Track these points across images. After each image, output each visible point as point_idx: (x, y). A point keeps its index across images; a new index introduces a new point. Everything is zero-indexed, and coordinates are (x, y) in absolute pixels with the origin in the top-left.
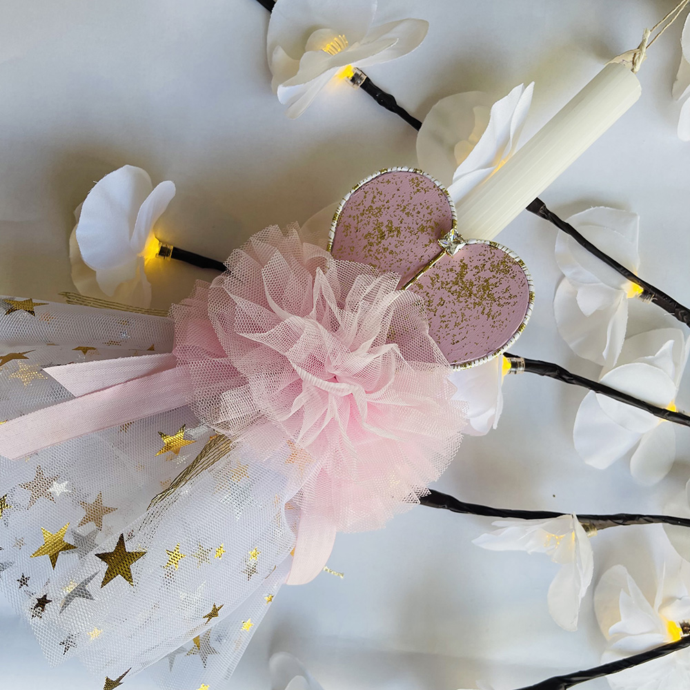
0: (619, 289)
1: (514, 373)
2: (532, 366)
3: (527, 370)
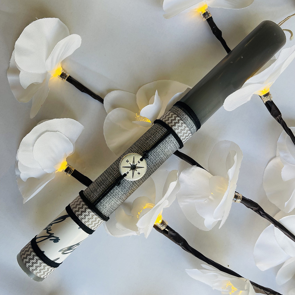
1: (234, 201)
2: (245, 201)
3: (242, 202)
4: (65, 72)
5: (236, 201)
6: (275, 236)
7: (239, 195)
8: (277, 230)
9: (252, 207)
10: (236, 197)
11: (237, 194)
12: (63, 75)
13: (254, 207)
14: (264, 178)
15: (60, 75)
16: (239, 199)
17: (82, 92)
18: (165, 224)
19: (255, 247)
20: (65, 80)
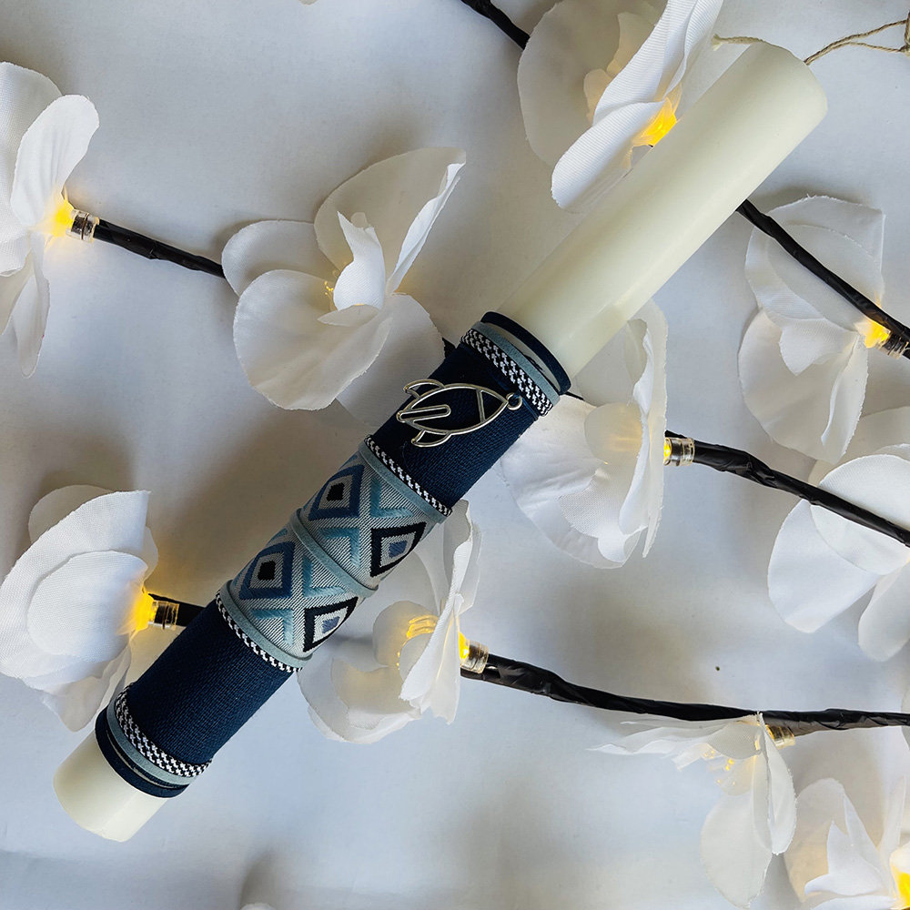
0: (852, 329)
1: (675, 463)
2: (705, 453)
3: (697, 459)
4: (81, 216)
5: (678, 462)
6: (818, 531)
7: (684, 442)
8: (820, 513)
9: (730, 467)
10: (677, 450)
11: (677, 441)
12: (80, 225)
13: (738, 464)
14: (742, 381)
15: (71, 226)
16: (686, 454)
17: (151, 258)
18: (482, 655)
19: (769, 576)
20: (90, 238)
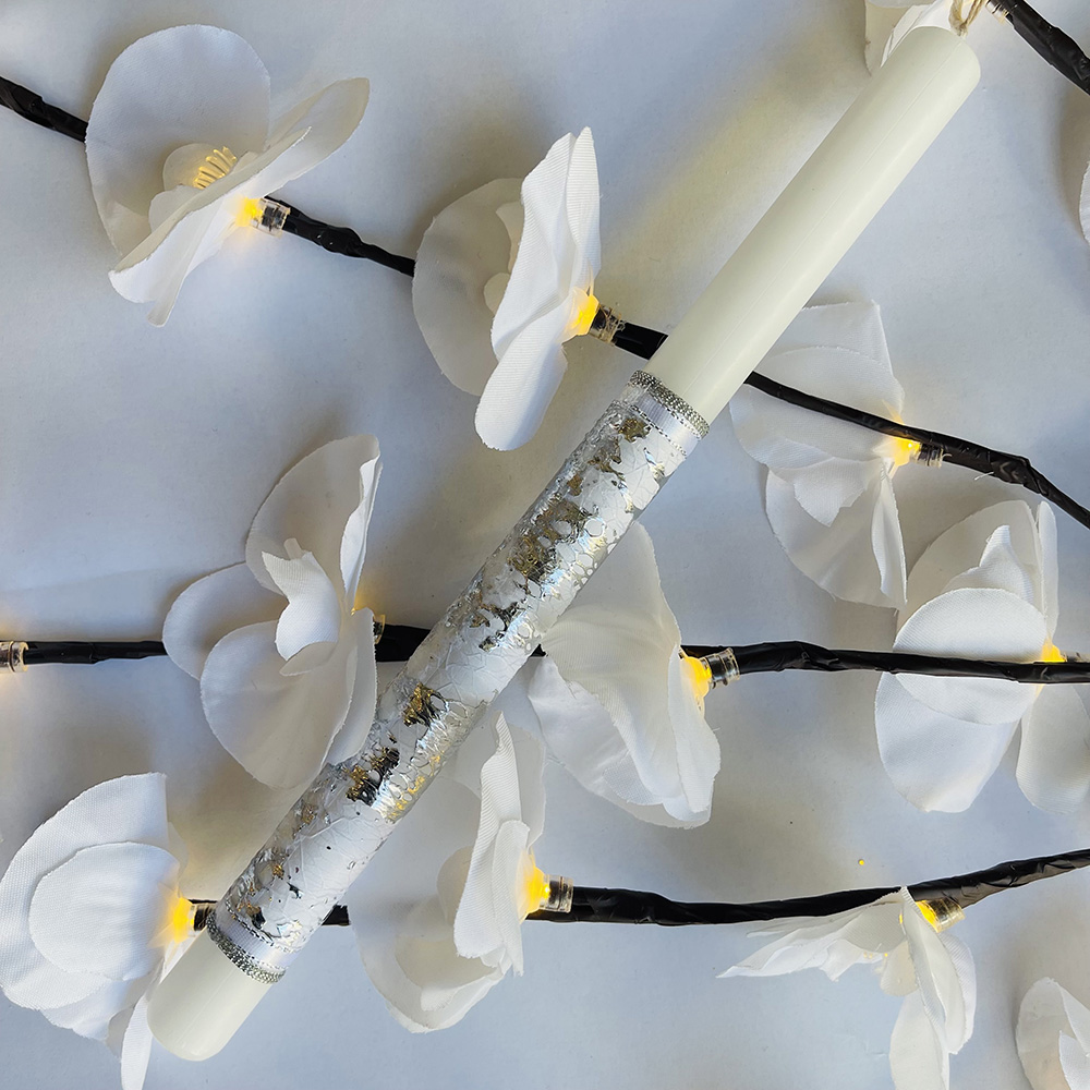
0: (871, 458)
1: (721, 684)
3: (744, 670)
5: (725, 682)
7: (723, 656)
8: (906, 679)
9: (785, 666)
10: (718, 669)
11: (714, 657)
13: (792, 659)
14: (780, 538)
16: (729, 669)
17: (93, 663)
20: (21, 665)
